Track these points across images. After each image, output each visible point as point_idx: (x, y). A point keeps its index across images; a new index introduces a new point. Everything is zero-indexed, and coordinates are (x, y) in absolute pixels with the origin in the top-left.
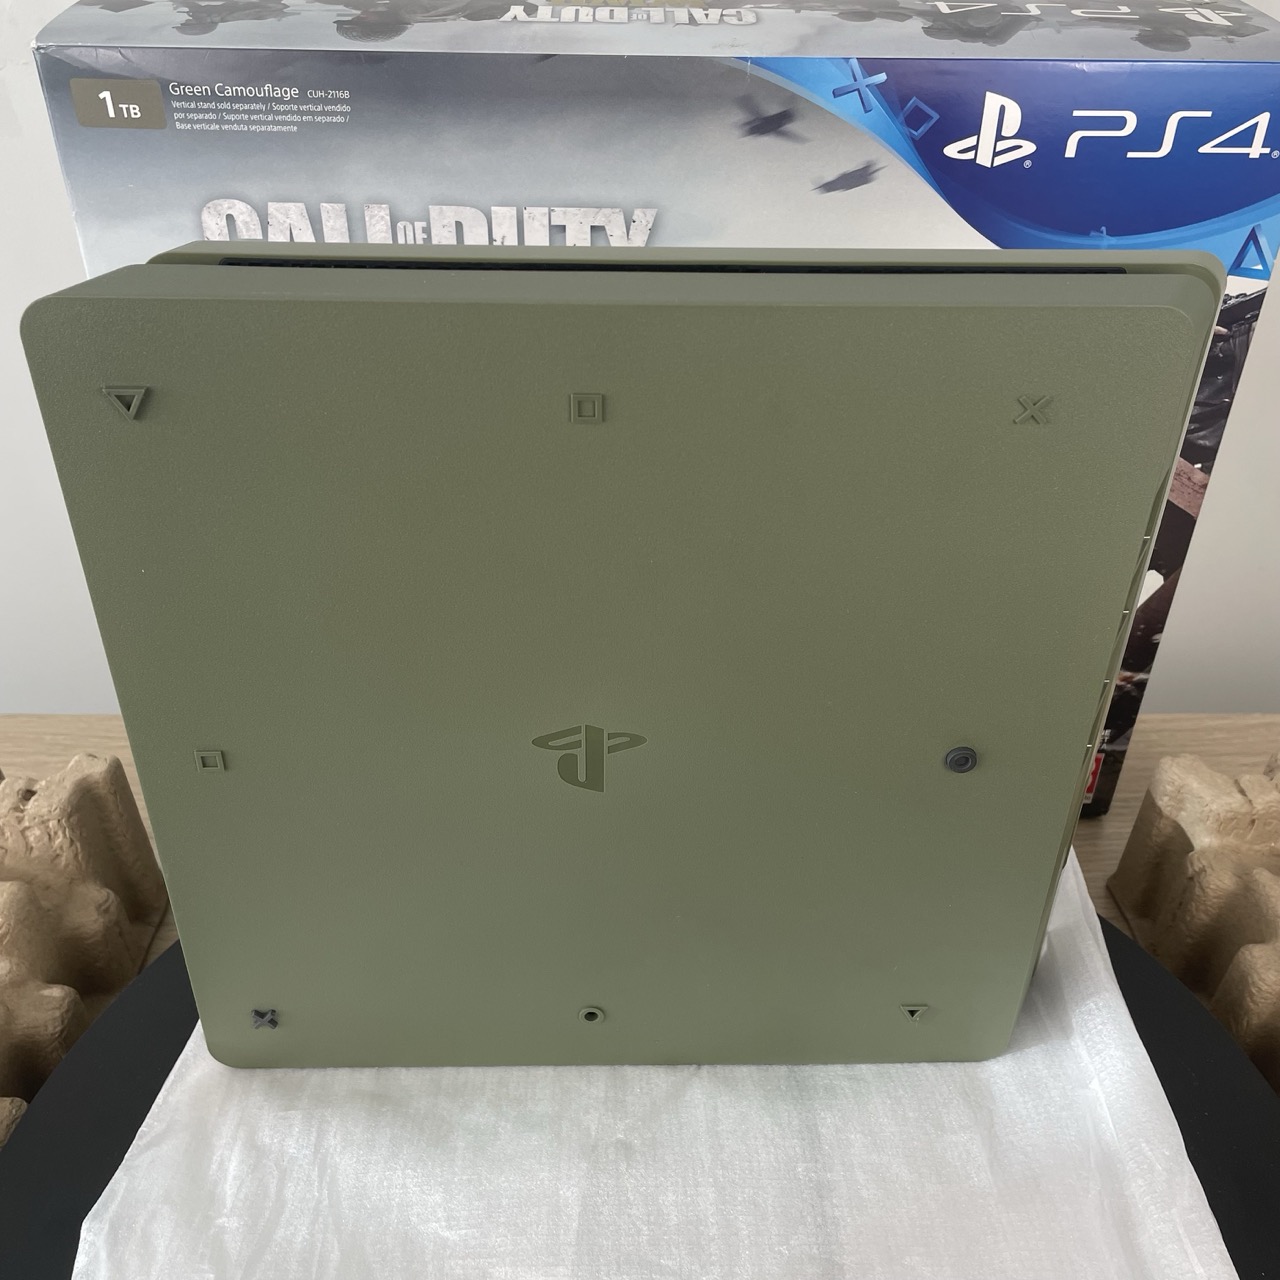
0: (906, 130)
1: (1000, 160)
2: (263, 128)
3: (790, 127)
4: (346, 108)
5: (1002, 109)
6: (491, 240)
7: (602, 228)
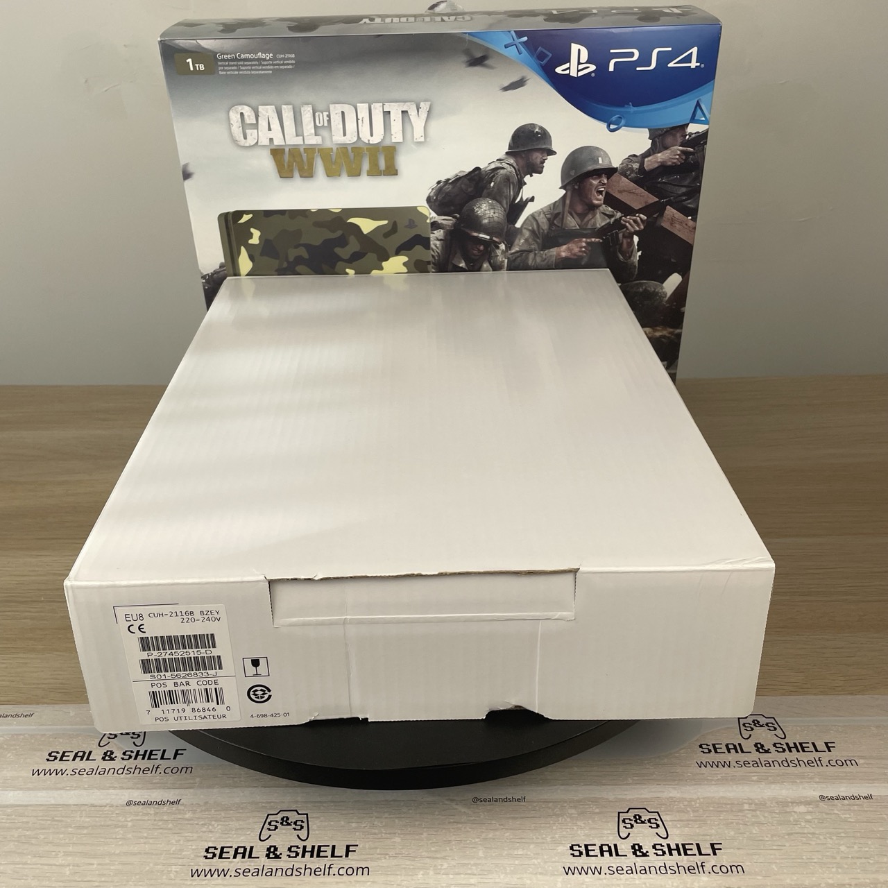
0: (538, 61)
1: (581, 74)
2: (257, 72)
3: (486, 62)
4: (293, 62)
5: (579, 50)
6: (357, 119)
7: (407, 112)
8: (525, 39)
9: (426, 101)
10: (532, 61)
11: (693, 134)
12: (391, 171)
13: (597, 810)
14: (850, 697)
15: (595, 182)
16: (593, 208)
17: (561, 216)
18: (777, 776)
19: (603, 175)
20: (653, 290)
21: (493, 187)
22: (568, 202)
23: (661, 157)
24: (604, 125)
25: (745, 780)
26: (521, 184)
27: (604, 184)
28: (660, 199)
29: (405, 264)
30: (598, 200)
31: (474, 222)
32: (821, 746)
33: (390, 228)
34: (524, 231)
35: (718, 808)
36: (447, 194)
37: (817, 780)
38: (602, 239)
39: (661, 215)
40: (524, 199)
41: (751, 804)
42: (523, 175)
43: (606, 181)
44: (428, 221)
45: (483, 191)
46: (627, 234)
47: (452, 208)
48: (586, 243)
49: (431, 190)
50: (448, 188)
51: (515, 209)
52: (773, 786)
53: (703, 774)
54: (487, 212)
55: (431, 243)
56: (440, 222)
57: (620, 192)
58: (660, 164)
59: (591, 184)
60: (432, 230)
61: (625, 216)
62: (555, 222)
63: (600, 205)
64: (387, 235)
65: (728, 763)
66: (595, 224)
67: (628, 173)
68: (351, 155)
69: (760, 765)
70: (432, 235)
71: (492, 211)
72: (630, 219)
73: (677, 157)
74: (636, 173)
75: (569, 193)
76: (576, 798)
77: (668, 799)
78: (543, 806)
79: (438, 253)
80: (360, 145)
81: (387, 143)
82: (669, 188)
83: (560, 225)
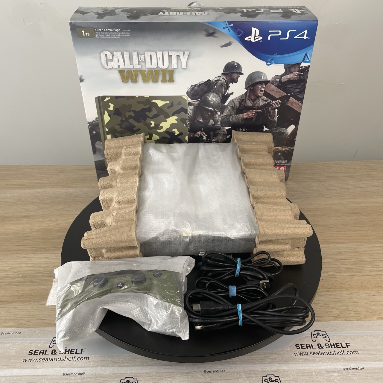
0: (237, 35)
1: (256, 41)
2: (113, 37)
3: (214, 35)
4: (129, 33)
5: (255, 30)
6: (157, 58)
7: (179, 55)
8: (232, 25)
9: (187, 51)
10: (235, 35)
11: (303, 67)
12: (172, 80)
13: (254, 376)
14: (356, 322)
15: (260, 87)
16: (258, 97)
17: (245, 101)
18: (327, 359)
19: (264, 84)
20: (283, 131)
21: (216, 88)
22: (248, 95)
23: (289, 76)
24: (265, 63)
25: (313, 361)
26: (228, 87)
27: (264, 87)
28: (288, 94)
29: (176, 120)
30: (261, 94)
31: (207, 103)
32: (344, 345)
33: (170, 105)
34: (229, 107)
35: (302, 374)
36: (196, 91)
37: (342, 361)
38: (262, 110)
39: (288, 101)
40: (229, 93)
41: (316, 372)
42: (229, 83)
43: (264, 86)
44: (187, 102)
45: (211, 90)
46: (272, 109)
47: (198, 97)
48: (255, 112)
49: (188, 89)
50: (196, 88)
51: (225, 97)
52: (325, 364)
53: (297, 358)
54: (212, 99)
55: (188, 111)
56: (192, 102)
57: (271, 91)
58: (288, 79)
59: (258, 87)
60: (188, 106)
61: (272, 101)
62: (242, 103)
63: (262, 96)
64: (169, 107)
65: (307, 353)
66: (259, 104)
67: (274, 83)
68: (154, 73)
69: (319, 354)
70: (188, 108)
71: (215, 98)
72: (274, 102)
73: (296, 76)
74: (278, 83)
75: (249, 91)
76: (246, 370)
77: (283, 370)
78: (233, 374)
79: (191, 115)
80: (158, 69)
81: (170, 68)
82: (292, 89)
83: (244, 104)
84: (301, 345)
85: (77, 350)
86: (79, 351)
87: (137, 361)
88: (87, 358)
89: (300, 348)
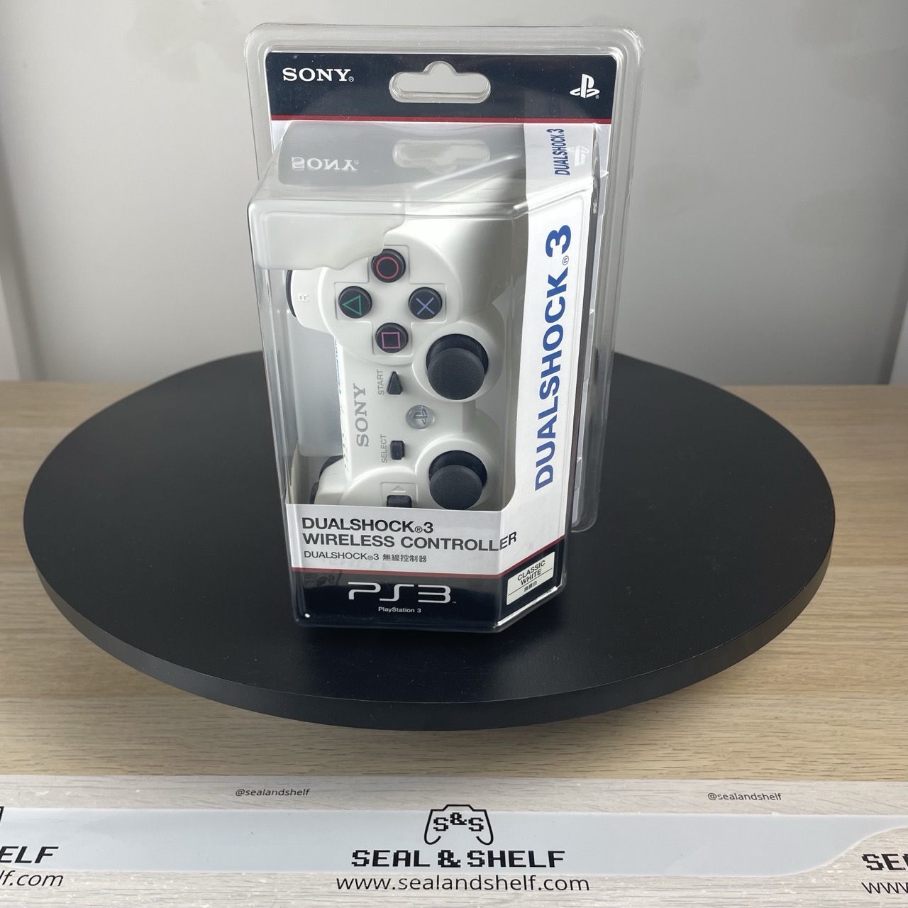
84: (885, 857)
85: (24, 849)
86: (31, 855)
87: (246, 896)
88: (54, 878)
89: (881, 867)
